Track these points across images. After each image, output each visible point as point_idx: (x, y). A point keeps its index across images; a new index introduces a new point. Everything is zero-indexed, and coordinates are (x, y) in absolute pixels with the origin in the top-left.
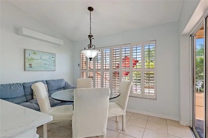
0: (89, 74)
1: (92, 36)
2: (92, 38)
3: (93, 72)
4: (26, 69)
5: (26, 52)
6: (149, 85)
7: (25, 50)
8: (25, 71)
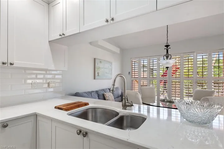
0: (142, 82)
1: (169, 46)
2: (169, 47)
3: (146, 81)
4: (96, 78)
5: (97, 61)
6: (219, 94)
7: (95, 59)
8: (95, 79)
